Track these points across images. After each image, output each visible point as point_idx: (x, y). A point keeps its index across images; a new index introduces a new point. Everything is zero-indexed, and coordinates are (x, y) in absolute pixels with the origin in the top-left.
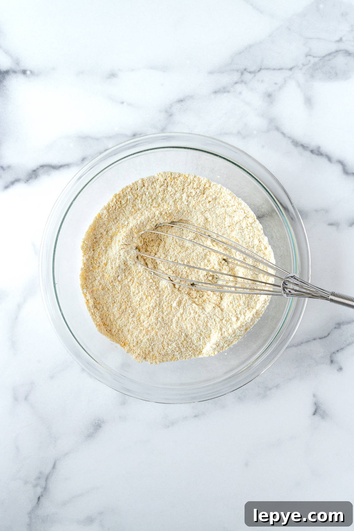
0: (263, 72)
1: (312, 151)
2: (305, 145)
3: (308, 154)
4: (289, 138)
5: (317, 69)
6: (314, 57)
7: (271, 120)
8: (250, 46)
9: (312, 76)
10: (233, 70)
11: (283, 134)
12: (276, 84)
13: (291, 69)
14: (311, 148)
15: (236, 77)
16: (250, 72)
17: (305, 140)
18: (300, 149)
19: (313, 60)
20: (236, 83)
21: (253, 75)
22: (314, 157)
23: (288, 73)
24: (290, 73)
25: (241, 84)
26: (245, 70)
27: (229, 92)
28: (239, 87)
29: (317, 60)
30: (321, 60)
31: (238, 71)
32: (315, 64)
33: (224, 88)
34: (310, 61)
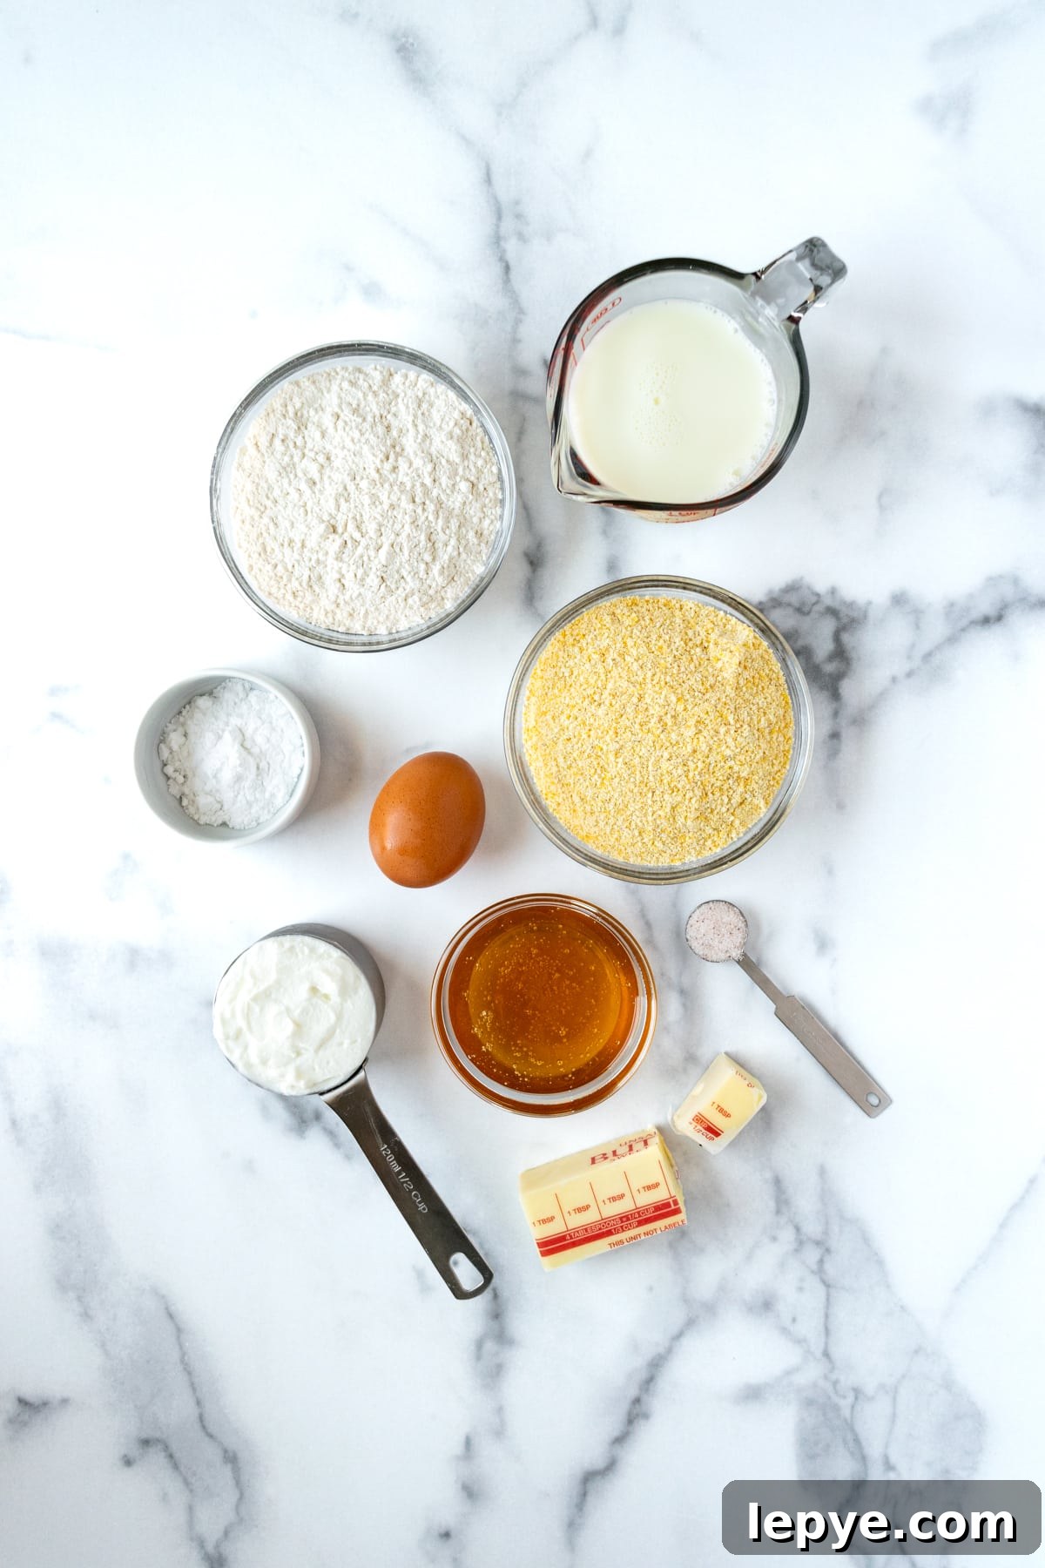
0: (821, 1291)
1: (637, 1401)
2: (652, 1384)
3: (633, 1392)
4: (670, 1350)
5: (824, 1415)
6: (853, 1407)
7: (711, 1309)
8: (880, 1263)
9: (809, 1403)
10: (827, 1223)
11: (679, 1336)
12: (794, 1320)
13: (826, 1354)
14: (645, 1398)
15: (812, 1228)
16: (821, 1262)
17: (664, 1383)
18: (644, 1375)
19: (845, 1404)
20: (798, 1229)
21: (815, 1267)
22: (624, 1407)
23: (817, 1346)
24: (818, 1351)
25: (796, 1239)
26: (828, 1251)
27: (778, 1212)
28: (787, 1235)
29: (846, 1412)
30: (845, 1420)
31: (826, 1233)
32: (836, 1408)
33: (787, 1202)
34: (844, 1397)
